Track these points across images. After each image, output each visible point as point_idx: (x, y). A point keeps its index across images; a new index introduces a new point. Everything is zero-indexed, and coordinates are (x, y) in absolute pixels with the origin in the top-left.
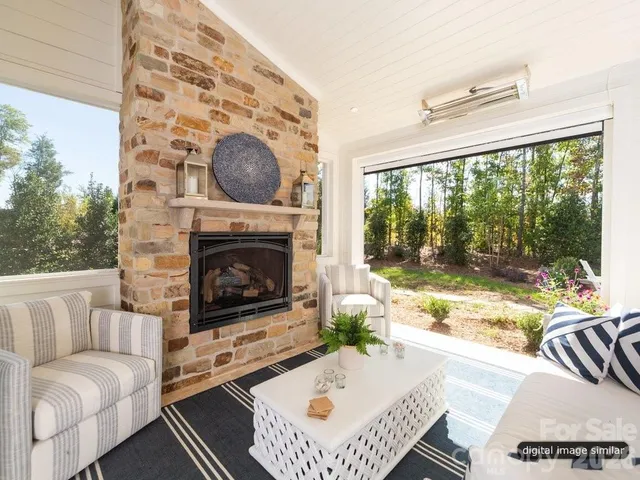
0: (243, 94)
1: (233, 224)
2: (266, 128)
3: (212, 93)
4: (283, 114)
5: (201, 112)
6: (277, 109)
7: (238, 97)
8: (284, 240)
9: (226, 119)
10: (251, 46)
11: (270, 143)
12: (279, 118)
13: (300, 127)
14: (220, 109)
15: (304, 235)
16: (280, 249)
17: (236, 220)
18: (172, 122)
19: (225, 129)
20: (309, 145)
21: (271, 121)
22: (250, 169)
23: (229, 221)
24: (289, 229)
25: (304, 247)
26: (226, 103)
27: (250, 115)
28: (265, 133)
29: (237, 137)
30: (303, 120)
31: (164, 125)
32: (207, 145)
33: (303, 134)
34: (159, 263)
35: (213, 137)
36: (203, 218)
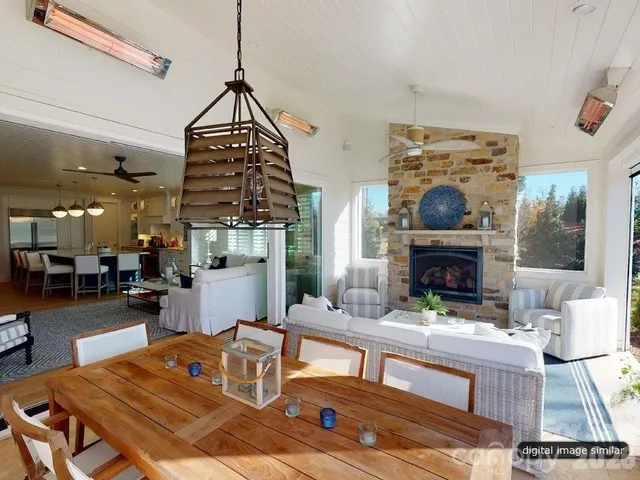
0: (440, 162)
1: (432, 241)
2: (458, 177)
3: (422, 170)
4: (475, 162)
5: (415, 182)
6: (468, 160)
7: (439, 165)
8: (474, 253)
9: (430, 181)
10: (449, 130)
11: (462, 187)
12: (470, 165)
13: (491, 165)
14: (427, 177)
16: (470, 259)
17: (435, 239)
18: (402, 193)
19: (427, 187)
20: (504, 176)
21: (463, 170)
22: (441, 208)
23: (430, 239)
24: (479, 245)
25: (497, 259)
26: (430, 172)
27: (445, 173)
28: (458, 180)
29: (435, 190)
30: (495, 159)
31: (398, 196)
32: (417, 198)
33: (495, 169)
35: (423, 193)
36: (416, 238)
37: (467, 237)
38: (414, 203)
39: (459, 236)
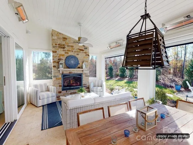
0: (71, 48)
1: (69, 72)
2: (76, 53)
3: (65, 49)
4: (80, 50)
5: (63, 53)
6: (79, 49)
7: (70, 49)
8: (81, 75)
9: (68, 53)
10: (73, 39)
11: (77, 56)
12: (79, 50)
13: (84, 51)
14: (67, 52)
15: (85, 74)
16: (80, 76)
17: (70, 71)
18: (58, 56)
19: (67, 55)
20: (87, 55)
21: (77, 52)
22: (72, 62)
23: (68, 72)
24: (82, 73)
25: (86, 76)
26: (68, 50)
27: (73, 51)
28: (76, 54)
29: (70, 56)
30: (85, 50)
31: (57, 56)
32: (64, 58)
33: (85, 53)
34: (56, 79)
35: (65, 57)
36: (64, 71)
37: (79, 70)
38: (63, 60)
39: (77, 70)
